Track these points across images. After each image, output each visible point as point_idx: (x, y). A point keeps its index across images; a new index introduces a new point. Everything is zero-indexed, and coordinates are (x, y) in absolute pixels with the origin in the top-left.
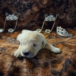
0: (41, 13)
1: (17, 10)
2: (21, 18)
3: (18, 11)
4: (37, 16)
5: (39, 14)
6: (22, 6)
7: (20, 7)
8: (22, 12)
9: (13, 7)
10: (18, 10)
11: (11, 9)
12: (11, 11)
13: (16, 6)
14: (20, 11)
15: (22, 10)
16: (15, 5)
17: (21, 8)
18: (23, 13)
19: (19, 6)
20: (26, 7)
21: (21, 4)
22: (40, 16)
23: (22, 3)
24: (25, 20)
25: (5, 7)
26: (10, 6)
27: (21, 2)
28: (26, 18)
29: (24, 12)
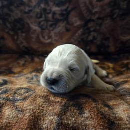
0: (86, 28)
1: (40, 23)
2: (46, 38)
3: (40, 26)
4: (77, 35)
5: (82, 30)
6: (50, 16)
7: (46, 17)
8: (49, 27)
9: (32, 17)
10: (42, 23)
11: (29, 22)
12: (28, 24)
13: (39, 16)
14: (46, 25)
15: (50, 23)
16: (37, 15)
17: (47, 20)
18: (52, 29)
19: (44, 16)
20: (58, 17)
21: (48, 12)
22: (84, 34)
23: (51, 10)
24: (54, 42)
25: (17, 18)
26: (27, 15)
27: (48, 8)
28: (57, 38)
29: (54, 26)
